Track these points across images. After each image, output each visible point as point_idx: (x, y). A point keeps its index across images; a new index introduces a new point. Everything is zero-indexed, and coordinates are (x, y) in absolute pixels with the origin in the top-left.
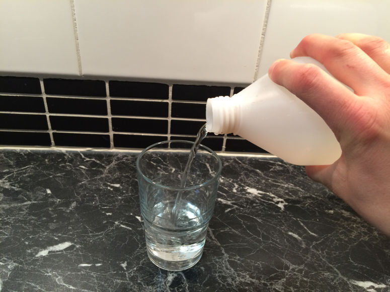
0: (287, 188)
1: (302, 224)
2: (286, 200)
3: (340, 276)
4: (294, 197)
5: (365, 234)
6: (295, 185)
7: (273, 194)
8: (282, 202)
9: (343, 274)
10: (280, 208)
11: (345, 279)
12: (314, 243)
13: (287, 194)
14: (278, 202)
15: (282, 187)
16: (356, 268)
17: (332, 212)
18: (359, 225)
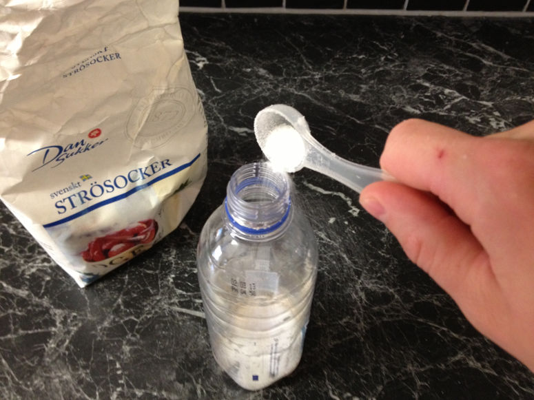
0: (217, 47)
1: (212, 82)
2: (208, 60)
3: (222, 123)
4: (219, 57)
5: (269, 90)
6: (227, 44)
7: (198, 53)
8: (204, 61)
9: (225, 122)
10: (198, 67)
11: (225, 126)
12: (215, 97)
13: (214, 53)
14: (199, 62)
15: (212, 46)
16: (241, 117)
17: (249, 70)
18: (268, 83)
